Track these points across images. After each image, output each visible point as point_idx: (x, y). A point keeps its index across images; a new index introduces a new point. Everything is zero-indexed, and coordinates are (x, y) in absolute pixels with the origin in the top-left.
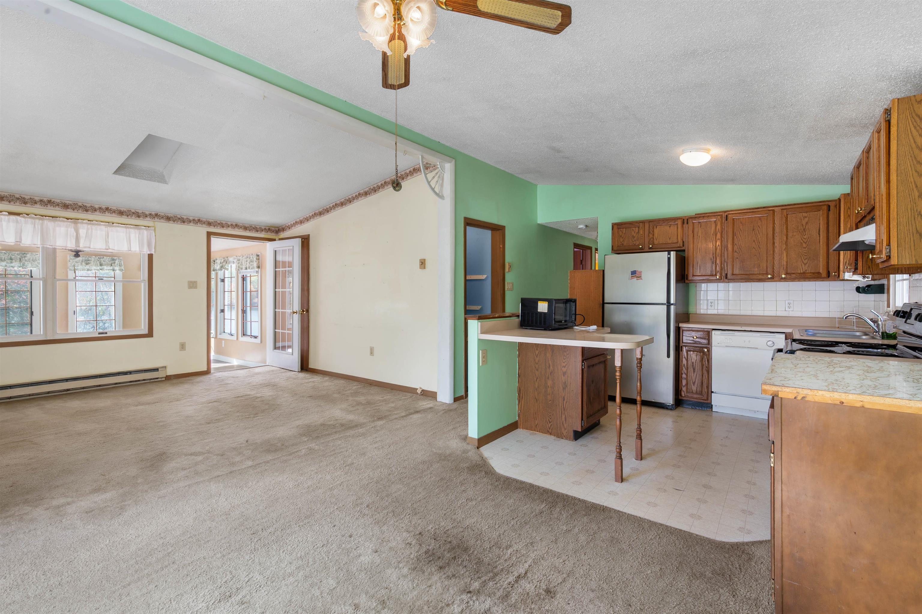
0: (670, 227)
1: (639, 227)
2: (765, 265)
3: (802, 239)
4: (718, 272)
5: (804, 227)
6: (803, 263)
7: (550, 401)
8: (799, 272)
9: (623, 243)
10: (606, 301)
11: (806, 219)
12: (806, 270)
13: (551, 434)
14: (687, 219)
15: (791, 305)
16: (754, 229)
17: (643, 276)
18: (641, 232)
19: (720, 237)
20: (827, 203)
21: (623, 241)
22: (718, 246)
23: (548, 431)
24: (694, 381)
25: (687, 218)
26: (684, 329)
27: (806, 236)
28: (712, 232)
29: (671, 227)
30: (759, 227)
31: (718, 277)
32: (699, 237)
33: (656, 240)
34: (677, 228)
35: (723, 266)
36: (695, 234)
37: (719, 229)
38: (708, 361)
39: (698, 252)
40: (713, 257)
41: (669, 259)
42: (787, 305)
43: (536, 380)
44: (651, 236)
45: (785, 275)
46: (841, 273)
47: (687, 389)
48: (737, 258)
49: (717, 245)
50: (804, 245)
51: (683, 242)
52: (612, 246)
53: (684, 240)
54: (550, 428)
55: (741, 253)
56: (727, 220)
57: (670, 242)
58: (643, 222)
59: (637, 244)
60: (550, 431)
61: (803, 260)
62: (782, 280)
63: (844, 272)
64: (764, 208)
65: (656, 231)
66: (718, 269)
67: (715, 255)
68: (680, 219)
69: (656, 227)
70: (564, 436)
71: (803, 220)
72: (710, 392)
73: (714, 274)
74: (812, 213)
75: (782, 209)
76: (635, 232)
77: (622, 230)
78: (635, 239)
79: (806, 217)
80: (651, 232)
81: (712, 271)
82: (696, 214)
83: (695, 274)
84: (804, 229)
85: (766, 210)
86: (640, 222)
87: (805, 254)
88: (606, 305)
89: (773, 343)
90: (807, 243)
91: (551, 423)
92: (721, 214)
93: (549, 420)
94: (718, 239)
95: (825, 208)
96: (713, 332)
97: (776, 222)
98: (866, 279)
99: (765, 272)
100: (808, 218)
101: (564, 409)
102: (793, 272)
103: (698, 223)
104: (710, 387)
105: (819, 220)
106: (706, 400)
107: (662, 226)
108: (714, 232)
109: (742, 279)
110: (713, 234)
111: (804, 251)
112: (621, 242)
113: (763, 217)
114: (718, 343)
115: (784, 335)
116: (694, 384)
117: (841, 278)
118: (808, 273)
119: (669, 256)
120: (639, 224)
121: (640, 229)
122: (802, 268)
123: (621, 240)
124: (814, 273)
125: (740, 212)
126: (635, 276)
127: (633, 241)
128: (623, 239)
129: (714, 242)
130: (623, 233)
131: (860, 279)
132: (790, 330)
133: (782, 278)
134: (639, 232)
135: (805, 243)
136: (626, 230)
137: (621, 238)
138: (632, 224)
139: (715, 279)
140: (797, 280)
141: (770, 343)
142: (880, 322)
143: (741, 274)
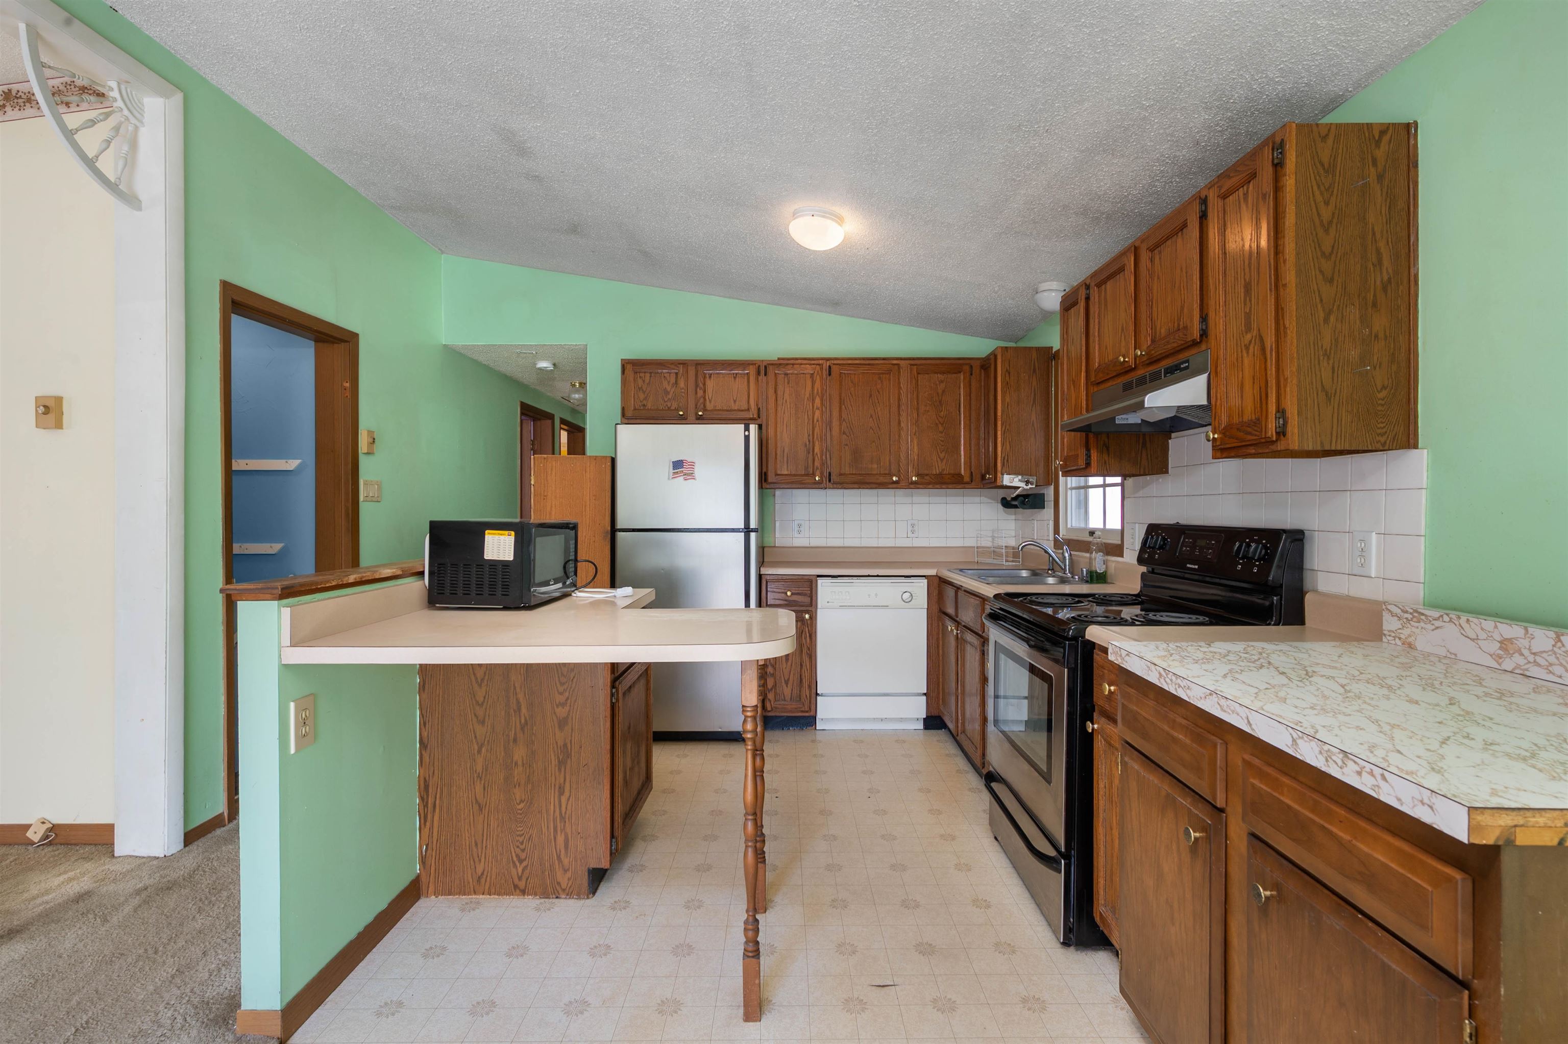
0: (735, 378)
1: (677, 374)
2: (888, 459)
3: (937, 418)
4: (817, 468)
5: (940, 398)
6: (940, 458)
7: (522, 801)
8: (934, 473)
9: (645, 402)
10: (619, 525)
11: (943, 385)
12: (943, 470)
13: (523, 892)
14: (766, 367)
15: (916, 528)
16: (871, 396)
17: (698, 471)
18: (682, 384)
19: (819, 405)
20: (968, 362)
21: (645, 399)
22: (818, 421)
23: (516, 887)
24: (786, 679)
25: (765, 364)
26: (768, 578)
27: (942, 413)
28: (807, 395)
29: (737, 379)
30: (879, 393)
31: (817, 479)
32: (786, 401)
33: (710, 401)
34: (749, 382)
35: (824, 457)
36: (779, 396)
37: (817, 390)
38: (810, 636)
39: (785, 430)
40: (809, 441)
41: (747, 439)
42: (910, 528)
43: (479, 752)
44: (700, 393)
45: (916, 476)
46: (999, 475)
47: (776, 694)
48: (847, 445)
49: (815, 421)
50: (941, 428)
51: (759, 409)
52: (623, 409)
53: (760, 406)
54: (520, 878)
55: (852, 436)
56: (830, 375)
57: (736, 408)
58: (684, 363)
59: (673, 408)
60: (522, 884)
61: (940, 453)
62: (912, 486)
63: (1003, 474)
64: (884, 359)
65: (710, 384)
66: (817, 463)
67: (811, 437)
68: (752, 364)
69: (710, 377)
70: (564, 890)
71: (938, 385)
72: (813, 695)
73: (811, 472)
74: (949, 376)
75: (911, 365)
76: (669, 382)
77: (642, 375)
78: (670, 396)
79: (942, 382)
80: (701, 385)
81: (806, 468)
82: (779, 359)
83: (779, 472)
84: (940, 402)
85: (889, 364)
86: (679, 364)
87: (941, 443)
88: (620, 535)
89: (912, 595)
90: (944, 425)
91: (525, 864)
92: (821, 362)
93: (517, 856)
94: (818, 409)
95: (967, 368)
96: (820, 581)
97: (902, 385)
98: (1030, 486)
99: (887, 472)
100: (945, 383)
101: (563, 818)
102: (926, 472)
103: (783, 376)
104: (813, 686)
105: (960, 388)
106: (807, 712)
107: (721, 376)
108: (810, 395)
109: (854, 483)
110: (808, 399)
111: (941, 437)
112: (641, 402)
113: (884, 375)
114: (828, 602)
115: (925, 581)
116: (787, 683)
117: (999, 483)
118: (946, 474)
119: (747, 433)
120: (678, 367)
121: (679, 378)
122: (938, 467)
123: (642, 396)
124: (953, 475)
125: (850, 362)
126: (682, 471)
127: (666, 400)
128: (646, 395)
129: (810, 413)
130: (644, 381)
131: (1022, 485)
132: (932, 572)
133: (911, 482)
134: (676, 383)
135: (942, 424)
136: (650, 377)
137: (641, 391)
138: (664, 365)
139: (814, 481)
140: (930, 486)
141: (906, 596)
142: (1067, 555)
143: (853, 474)
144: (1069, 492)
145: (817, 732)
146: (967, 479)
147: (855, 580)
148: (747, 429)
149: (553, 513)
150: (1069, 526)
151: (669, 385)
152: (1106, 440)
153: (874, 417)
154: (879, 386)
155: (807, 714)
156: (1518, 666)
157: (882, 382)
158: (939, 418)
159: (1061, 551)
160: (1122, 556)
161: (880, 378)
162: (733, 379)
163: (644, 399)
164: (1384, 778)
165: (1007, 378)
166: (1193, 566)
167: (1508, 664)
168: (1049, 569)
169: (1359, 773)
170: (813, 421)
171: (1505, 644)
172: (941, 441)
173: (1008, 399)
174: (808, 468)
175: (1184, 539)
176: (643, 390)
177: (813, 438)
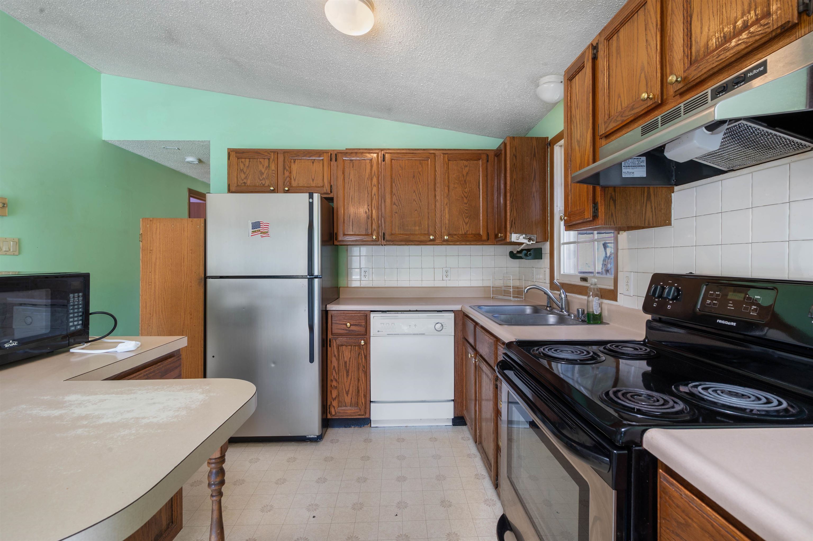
0: (313, 163)
1: (269, 159)
2: (427, 223)
3: (463, 193)
4: (375, 230)
5: (465, 178)
6: (465, 222)
8: (461, 233)
9: (245, 181)
10: (209, 274)
11: (467, 169)
12: (467, 231)
14: (336, 155)
15: (449, 273)
16: (414, 177)
17: (270, 230)
18: (273, 167)
19: (376, 183)
20: (485, 152)
21: (246, 178)
22: (375, 195)
24: (347, 390)
25: (335, 152)
26: (333, 312)
27: (466, 189)
28: (367, 176)
29: (315, 163)
30: (420, 174)
31: (374, 237)
32: (351, 180)
33: (295, 180)
34: (323, 166)
35: (380, 222)
36: (346, 176)
37: (375, 172)
38: (366, 357)
39: (351, 202)
40: (369, 210)
41: (311, 205)
42: (445, 273)
44: (287, 174)
45: (447, 235)
46: (508, 234)
47: (339, 402)
48: (396, 213)
49: (373, 195)
50: (465, 201)
51: (331, 186)
52: (229, 186)
53: (332, 184)
55: (400, 206)
56: (384, 161)
57: (314, 185)
58: (276, 152)
59: (266, 185)
61: (465, 219)
62: (445, 243)
63: (511, 234)
64: (424, 150)
65: (295, 167)
66: (374, 226)
68: (326, 153)
69: (294, 162)
71: (463, 169)
72: (368, 402)
73: (370, 233)
74: (472, 162)
75: (443, 154)
76: (263, 166)
77: (243, 160)
78: (264, 176)
79: (466, 166)
80: (288, 168)
81: (367, 230)
82: (346, 149)
83: (346, 233)
84: (465, 181)
85: (427, 153)
86: (271, 152)
87: (466, 211)
88: (209, 281)
89: (442, 325)
90: (468, 198)
92: (377, 151)
94: (374, 186)
95: (484, 157)
96: (372, 315)
97: (437, 169)
98: (532, 242)
99: (426, 232)
100: (468, 167)
102: (455, 233)
103: (349, 161)
104: (368, 396)
105: (479, 171)
106: (363, 415)
107: (303, 161)
108: (369, 175)
109: (402, 241)
110: (367, 179)
111: (465, 207)
112: (242, 180)
113: (424, 161)
114: (378, 331)
115: (453, 314)
116: (347, 394)
117: (508, 240)
118: (469, 234)
119: (311, 200)
120: (269, 154)
121: (271, 162)
122: (464, 229)
123: (243, 176)
124: (475, 235)
125: (399, 151)
126: (260, 230)
127: (261, 179)
128: (246, 175)
129: (369, 189)
130: (244, 165)
131: (526, 241)
132: (457, 307)
133: (444, 240)
134: (269, 166)
135: (466, 198)
136: (250, 161)
137: (242, 172)
138: (260, 153)
139: (371, 239)
140: (458, 243)
141: (438, 326)
142: (563, 296)
143: (401, 234)
146: (485, 237)
147: (400, 315)
148: (311, 197)
149: (158, 264)
150: (562, 272)
151: (263, 168)
152: (613, 193)
153: (416, 192)
154: (420, 170)
155: (363, 417)
157: (422, 166)
158: (464, 193)
159: (559, 292)
160: (616, 300)
161: (421, 164)
162: (311, 163)
163: (244, 178)
165: (514, 160)
168: (547, 307)
170: (371, 195)
172: (466, 210)
173: (515, 177)
174: (367, 229)
175: (707, 291)
176: (243, 171)
177: (371, 208)
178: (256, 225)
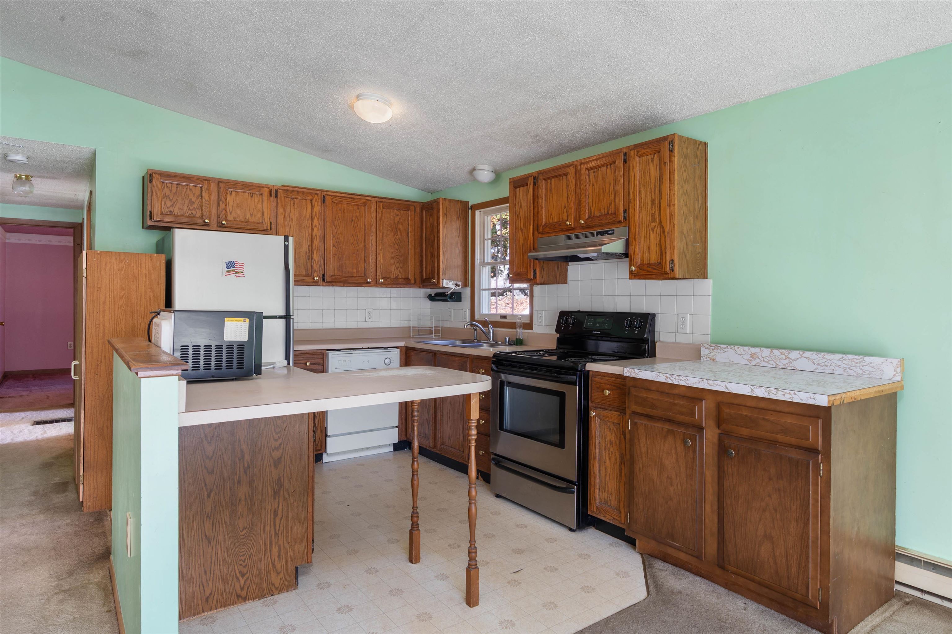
0: (252, 197)
1: (201, 188)
2: (364, 266)
3: (394, 240)
4: (315, 271)
5: (396, 226)
6: (396, 267)
7: (244, 528)
8: (393, 277)
9: (171, 209)
11: (398, 218)
12: (398, 275)
13: (245, 599)
14: (276, 191)
15: (371, 315)
16: (352, 220)
17: (247, 270)
18: (206, 196)
19: (317, 224)
20: (413, 203)
21: (172, 206)
22: (316, 236)
23: (239, 596)
25: (275, 188)
27: (398, 236)
28: (308, 216)
29: (254, 198)
30: (358, 219)
31: (315, 278)
32: (292, 219)
33: (231, 213)
34: (263, 201)
35: (320, 263)
36: (286, 214)
37: (316, 213)
40: (309, 250)
41: (286, 247)
42: (367, 315)
43: (209, 496)
45: (382, 279)
46: (441, 281)
48: (336, 255)
49: (314, 235)
50: (397, 247)
51: (270, 223)
52: (151, 213)
53: (272, 221)
54: (242, 589)
55: (340, 248)
56: (324, 202)
57: (252, 221)
58: (208, 180)
59: (197, 216)
60: (243, 594)
61: (396, 264)
62: (380, 285)
63: (443, 280)
64: (360, 195)
65: (231, 200)
66: (315, 267)
67: (310, 248)
68: (266, 187)
69: (231, 194)
70: (277, 589)
71: (395, 218)
72: (324, 437)
73: (311, 273)
74: (402, 212)
75: (379, 202)
76: (194, 194)
77: (168, 185)
78: (195, 206)
79: (397, 215)
80: (223, 199)
81: (307, 270)
82: (285, 186)
84: (396, 229)
85: (365, 200)
86: (204, 180)
87: (397, 256)
89: (390, 360)
90: (399, 245)
91: (246, 577)
92: (317, 192)
93: (240, 572)
94: (316, 226)
95: (412, 207)
96: (331, 354)
97: (372, 215)
98: (458, 288)
99: (364, 275)
100: (399, 216)
101: (277, 534)
102: (388, 276)
103: (290, 199)
104: (324, 431)
105: (408, 221)
106: (319, 450)
107: (240, 194)
108: (310, 215)
109: (341, 282)
110: (308, 219)
111: (397, 253)
112: (168, 208)
113: (361, 207)
114: (336, 368)
115: (399, 350)
117: (441, 285)
118: (400, 278)
119: (287, 243)
120: (203, 182)
121: (204, 191)
122: (395, 272)
123: (169, 204)
124: (404, 279)
125: (338, 194)
126: (234, 270)
127: (191, 208)
128: (172, 203)
129: (310, 229)
130: (171, 191)
131: (454, 287)
132: (402, 344)
133: (379, 283)
134: (201, 195)
135: (397, 244)
136: (177, 188)
137: (168, 199)
138: (190, 180)
139: (312, 280)
140: (390, 286)
141: (387, 361)
142: (491, 330)
143: (340, 276)
144: (481, 292)
145: (324, 464)
146: (412, 282)
147: (352, 352)
148: (286, 239)
150: (481, 312)
151: (194, 196)
152: (543, 265)
153: (354, 236)
154: (358, 214)
155: (320, 452)
156: (757, 363)
157: (360, 211)
158: (396, 240)
159: (488, 329)
160: (532, 329)
161: (358, 209)
162: (250, 197)
163: (170, 206)
164: (795, 394)
165: (445, 218)
166: (595, 332)
167: (754, 363)
168: (474, 339)
169: (784, 395)
170: (312, 236)
171: (753, 355)
172: (397, 255)
173: (445, 232)
174: (308, 270)
176: (169, 198)
177: (312, 248)
178: (230, 265)
